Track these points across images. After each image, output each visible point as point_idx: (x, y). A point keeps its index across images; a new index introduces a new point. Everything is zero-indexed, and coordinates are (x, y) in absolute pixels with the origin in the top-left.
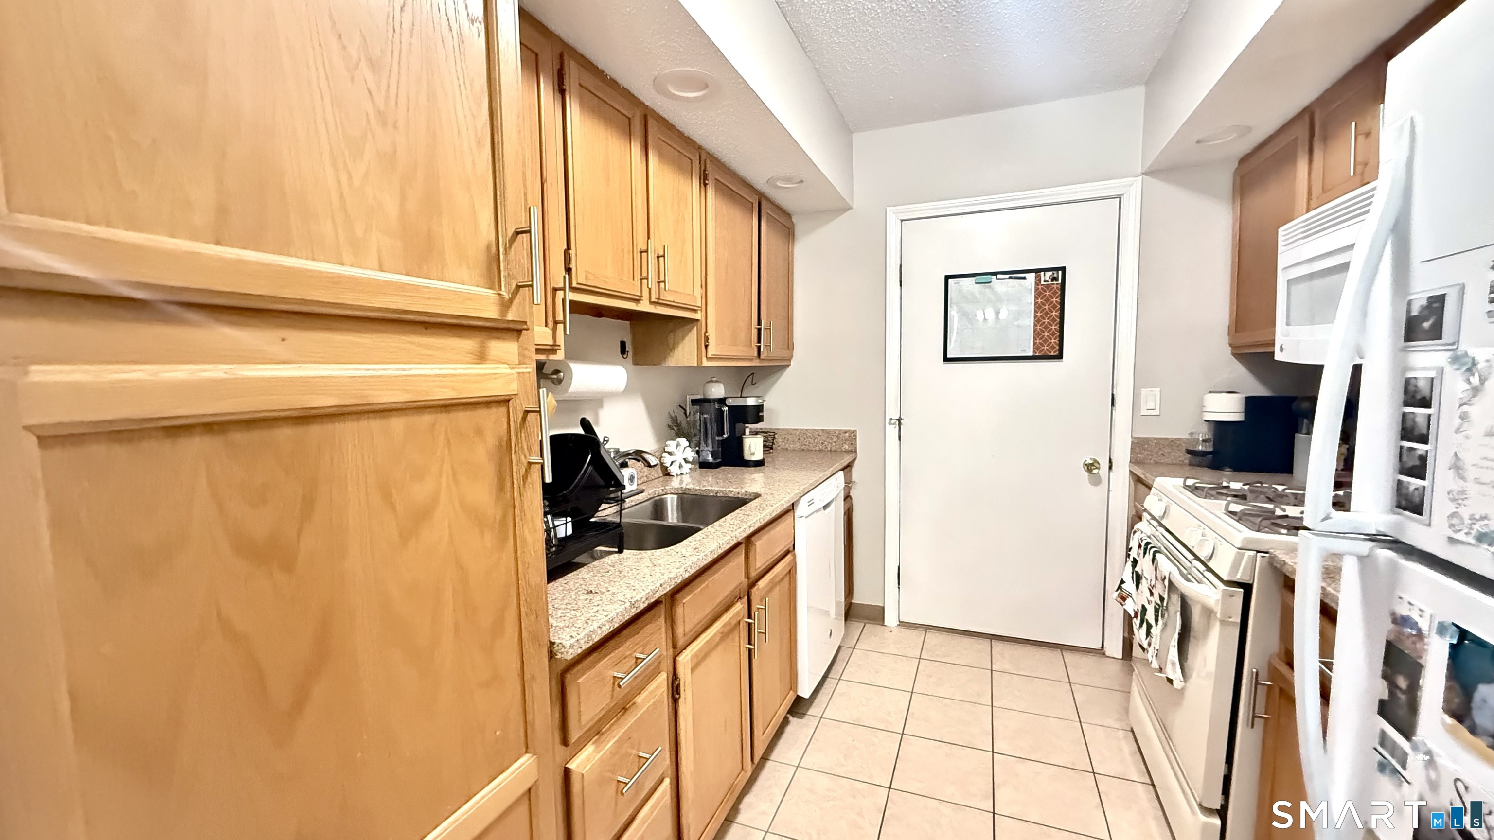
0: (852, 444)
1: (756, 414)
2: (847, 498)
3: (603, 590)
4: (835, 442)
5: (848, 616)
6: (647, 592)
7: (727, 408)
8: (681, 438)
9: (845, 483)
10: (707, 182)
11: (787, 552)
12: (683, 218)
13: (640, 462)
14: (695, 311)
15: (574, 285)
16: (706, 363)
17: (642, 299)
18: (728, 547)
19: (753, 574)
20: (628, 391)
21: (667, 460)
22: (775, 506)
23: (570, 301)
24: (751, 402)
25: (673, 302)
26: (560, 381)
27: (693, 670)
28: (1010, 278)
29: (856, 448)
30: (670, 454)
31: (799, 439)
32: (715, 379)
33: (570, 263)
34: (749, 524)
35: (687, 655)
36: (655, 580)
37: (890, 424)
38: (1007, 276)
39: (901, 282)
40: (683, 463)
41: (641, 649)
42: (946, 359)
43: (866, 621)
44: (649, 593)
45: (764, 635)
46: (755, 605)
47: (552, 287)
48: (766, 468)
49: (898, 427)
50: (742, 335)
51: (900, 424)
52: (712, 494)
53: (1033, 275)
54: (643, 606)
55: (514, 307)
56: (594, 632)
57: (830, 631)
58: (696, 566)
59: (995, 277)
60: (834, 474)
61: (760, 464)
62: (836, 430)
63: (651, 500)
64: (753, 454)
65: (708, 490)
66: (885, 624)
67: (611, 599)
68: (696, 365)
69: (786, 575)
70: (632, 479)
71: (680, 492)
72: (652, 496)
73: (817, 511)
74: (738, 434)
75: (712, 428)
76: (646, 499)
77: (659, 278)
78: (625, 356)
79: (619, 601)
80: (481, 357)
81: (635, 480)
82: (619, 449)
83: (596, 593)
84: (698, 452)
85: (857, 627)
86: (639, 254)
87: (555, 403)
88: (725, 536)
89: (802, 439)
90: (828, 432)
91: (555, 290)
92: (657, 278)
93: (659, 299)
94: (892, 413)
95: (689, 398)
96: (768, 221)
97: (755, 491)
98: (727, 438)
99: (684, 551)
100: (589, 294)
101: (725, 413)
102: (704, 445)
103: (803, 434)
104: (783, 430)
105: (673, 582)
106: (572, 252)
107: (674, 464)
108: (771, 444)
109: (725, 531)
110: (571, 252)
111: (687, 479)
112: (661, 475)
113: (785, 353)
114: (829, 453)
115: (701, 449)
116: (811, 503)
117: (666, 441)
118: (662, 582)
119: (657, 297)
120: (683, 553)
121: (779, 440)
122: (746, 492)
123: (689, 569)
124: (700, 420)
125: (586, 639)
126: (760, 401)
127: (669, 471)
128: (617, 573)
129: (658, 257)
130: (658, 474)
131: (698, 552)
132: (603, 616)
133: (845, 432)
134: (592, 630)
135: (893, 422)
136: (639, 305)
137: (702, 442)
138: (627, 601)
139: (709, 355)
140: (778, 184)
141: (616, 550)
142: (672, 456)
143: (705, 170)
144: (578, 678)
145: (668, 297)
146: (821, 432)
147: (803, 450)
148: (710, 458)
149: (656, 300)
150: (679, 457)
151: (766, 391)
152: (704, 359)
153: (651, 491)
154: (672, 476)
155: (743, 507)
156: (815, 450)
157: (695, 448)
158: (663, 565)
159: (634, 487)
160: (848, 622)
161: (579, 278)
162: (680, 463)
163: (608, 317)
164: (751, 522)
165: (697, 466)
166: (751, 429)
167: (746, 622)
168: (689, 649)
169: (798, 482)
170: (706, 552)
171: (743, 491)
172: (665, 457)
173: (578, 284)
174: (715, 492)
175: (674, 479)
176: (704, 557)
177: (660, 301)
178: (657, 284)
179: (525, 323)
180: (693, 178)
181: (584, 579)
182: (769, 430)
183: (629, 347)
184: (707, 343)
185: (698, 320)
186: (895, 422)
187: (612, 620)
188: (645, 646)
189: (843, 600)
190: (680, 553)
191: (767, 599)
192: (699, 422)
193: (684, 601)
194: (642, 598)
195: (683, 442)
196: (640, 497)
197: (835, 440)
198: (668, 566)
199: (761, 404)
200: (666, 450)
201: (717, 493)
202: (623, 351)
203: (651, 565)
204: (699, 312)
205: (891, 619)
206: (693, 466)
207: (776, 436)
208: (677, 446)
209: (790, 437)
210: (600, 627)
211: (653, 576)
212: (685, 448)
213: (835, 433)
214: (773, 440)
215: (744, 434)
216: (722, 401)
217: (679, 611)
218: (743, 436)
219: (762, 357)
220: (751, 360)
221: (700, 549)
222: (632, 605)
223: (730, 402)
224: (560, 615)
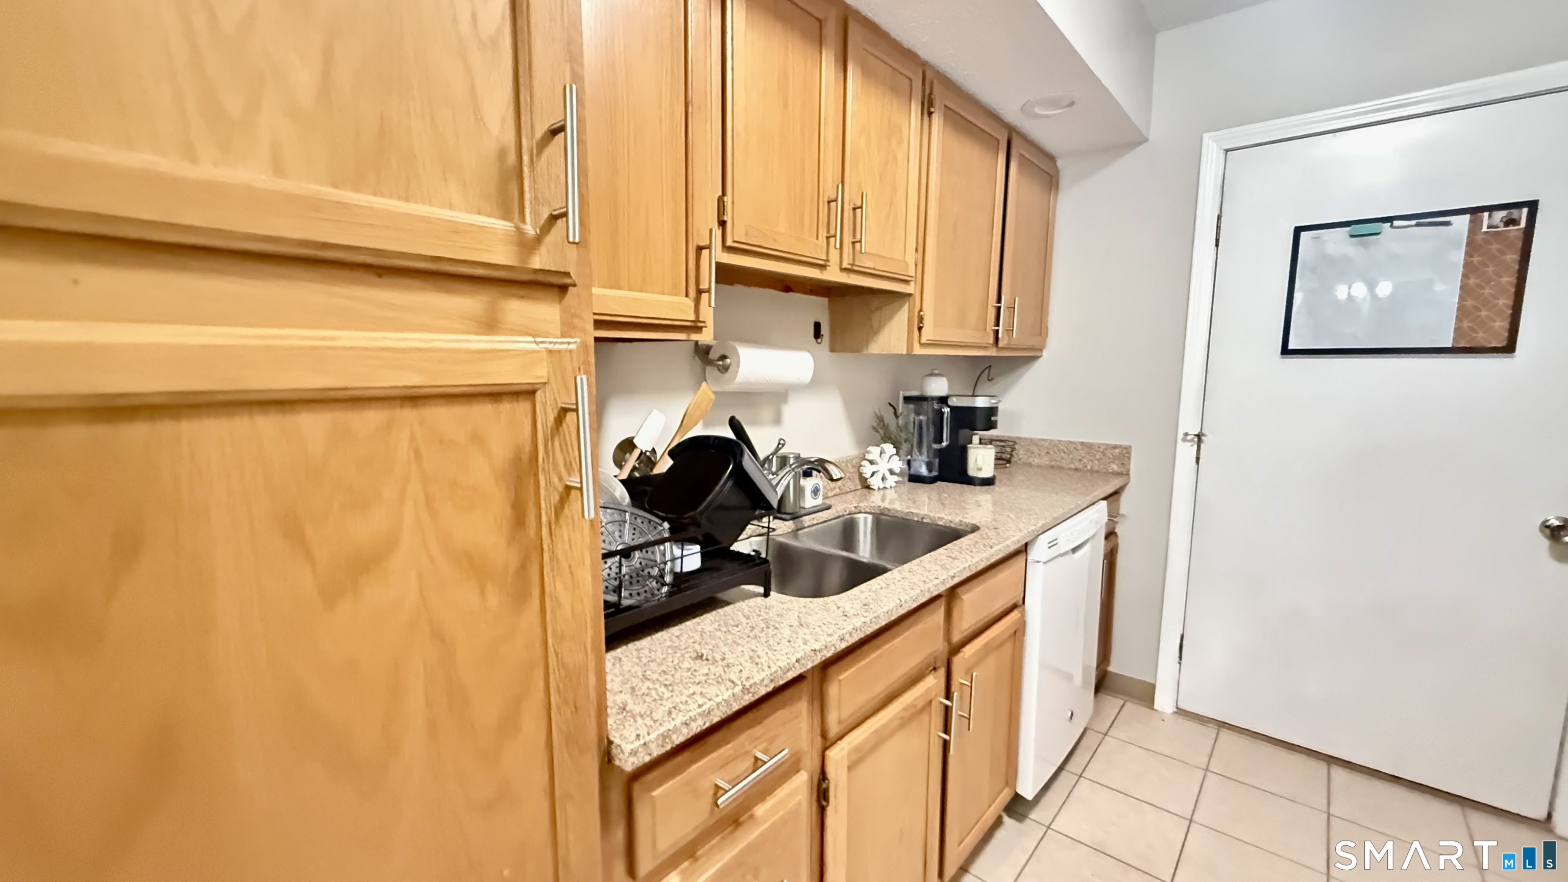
0: (1123, 464)
1: (988, 419)
2: (1110, 535)
3: (718, 657)
4: (1098, 460)
5: (1099, 687)
6: (773, 670)
7: (949, 409)
8: (887, 444)
9: (1109, 516)
10: (932, 110)
11: (1014, 607)
12: (895, 158)
13: (821, 474)
14: (906, 282)
15: (729, 243)
16: (918, 350)
17: (828, 264)
18: (914, 605)
19: (956, 637)
20: (815, 383)
21: (867, 470)
22: (995, 548)
23: (717, 264)
24: (981, 402)
25: (874, 269)
26: (726, 369)
27: (850, 768)
28: (1418, 225)
29: (1128, 470)
30: (872, 462)
31: (1048, 453)
32: (936, 372)
33: (724, 214)
34: (951, 574)
35: (843, 749)
36: (792, 650)
37: (1184, 440)
38: (1413, 222)
39: (1217, 241)
40: (888, 474)
41: (764, 745)
42: (1286, 351)
43: (1127, 698)
44: (775, 672)
45: (967, 721)
46: (958, 679)
47: (695, 244)
48: (997, 488)
49: (1196, 447)
50: (973, 315)
51: (1200, 441)
52: (916, 519)
53: (1467, 217)
54: (763, 691)
55: (543, 249)
56: (676, 730)
57: (1070, 713)
58: (859, 632)
59: (1389, 224)
60: (1093, 504)
61: (988, 482)
62: (1102, 444)
63: (841, 519)
64: (980, 469)
65: (912, 513)
66: (1156, 707)
67: (720, 676)
68: (905, 352)
69: (1010, 637)
70: (816, 491)
71: (878, 512)
72: (841, 514)
73: (1061, 555)
74: (961, 441)
75: (929, 434)
76: (833, 517)
77: (854, 236)
78: (819, 340)
79: (730, 681)
80: (490, 325)
81: (821, 494)
82: (800, 455)
83: (707, 660)
84: (909, 463)
85: (1112, 704)
86: (826, 204)
87: (713, 396)
88: (912, 589)
89: (1051, 452)
90: (1088, 446)
91: (700, 249)
92: (851, 237)
93: (853, 265)
94: (1188, 424)
95: (901, 395)
96: (1020, 165)
97: (974, 522)
98: (947, 447)
99: (848, 607)
100: (754, 256)
101: (946, 415)
102: (918, 454)
103: (1052, 447)
104: (1026, 439)
105: (819, 655)
106: (728, 199)
107: (875, 475)
108: (1009, 456)
109: (915, 580)
110: (725, 198)
111: (891, 494)
112: (860, 487)
113: (1033, 342)
114: (1089, 474)
115: (913, 458)
116: (1053, 544)
117: (868, 447)
118: (799, 656)
119: (851, 262)
120: (847, 609)
121: (1021, 453)
122: (961, 521)
123: (847, 637)
124: (914, 423)
125: (660, 742)
126: (994, 401)
127: (869, 484)
128: (747, 630)
129: (854, 209)
130: (855, 486)
131: (866, 611)
132: (696, 706)
133: (1115, 447)
134: (671, 728)
135: (1189, 437)
136: (824, 272)
137: (915, 450)
138: (739, 683)
139: (923, 341)
140: (1037, 110)
141: (761, 590)
142: (874, 466)
143: (930, 94)
144: (654, 790)
145: (867, 263)
146: (1079, 445)
147: (1052, 467)
148: (924, 471)
149: (849, 267)
150: (883, 467)
151: (1005, 391)
152: (916, 345)
153: (841, 507)
154: (873, 489)
155: (949, 545)
156: (1070, 469)
157: (907, 456)
158: (811, 627)
159: (819, 501)
160: (1101, 695)
161: (736, 235)
162: (884, 474)
163: (799, 292)
164: (955, 571)
165: (906, 479)
166: (980, 435)
167: (941, 703)
168: (846, 740)
169: (1036, 514)
170: (879, 613)
171: (957, 520)
172: (865, 466)
173: (734, 242)
174: (920, 517)
175: (875, 493)
176: (873, 620)
177: (856, 268)
178: (851, 245)
179: (567, 274)
180: (912, 103)
181: (702, 632)
182: (1008, 439)
183: (825, 330)
184: (921, 325)
185: (910, 295)
186: (1193, 439)
187: (709, 712)
188: (771, 741)
189: (1094, 665)
190: (841, 609)
191: (974, 675)
192: (912, 425)
193: (841, 677)
194: (763, 680)
195: (889, 448)
196: (825, 515)
197: (1098, 457)
198: (818, 629)
199: (995, 405)
200: (866, 457)
201: (923, 518)
202: (817, 334)
203: (796, 623)
204: (912, 283)
205: (1164, 702)
206: (900, 479)
207: (1017, 447)
208: (881, 453)
209: (1035, 449)
210: (686, 724)
211: (792, 643)
212: (890, 457)
213: (1099, 447)
214: (1012, 451)
215: (971, 442)
216: (943, 400)
217: (833, 690)
218: (969, 446)
219: (1001, 344)
220: (985, 348)
221: (871, 606)
222: (745, 690)
223: (954, 402)
224: (644, 690)
